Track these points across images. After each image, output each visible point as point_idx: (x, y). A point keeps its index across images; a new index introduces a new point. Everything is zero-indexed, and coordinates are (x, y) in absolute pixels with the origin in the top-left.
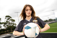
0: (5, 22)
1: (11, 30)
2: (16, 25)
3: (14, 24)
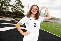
1: (18, 16)
3: (22, 10)
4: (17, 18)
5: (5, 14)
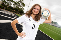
0: (16, 2)
2: (24, 9)
4: (17, 13)
5: (7, 8)
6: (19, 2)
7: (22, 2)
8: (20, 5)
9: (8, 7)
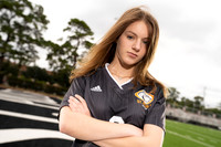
5: (20, 77)
6: (74, 43)
7: (88, 38)
8: (79, 52)
9: (24, 73)
